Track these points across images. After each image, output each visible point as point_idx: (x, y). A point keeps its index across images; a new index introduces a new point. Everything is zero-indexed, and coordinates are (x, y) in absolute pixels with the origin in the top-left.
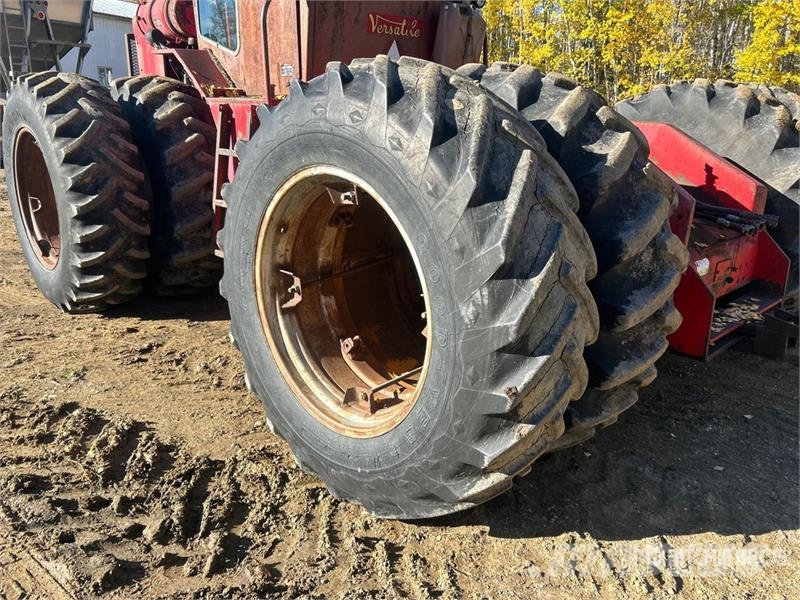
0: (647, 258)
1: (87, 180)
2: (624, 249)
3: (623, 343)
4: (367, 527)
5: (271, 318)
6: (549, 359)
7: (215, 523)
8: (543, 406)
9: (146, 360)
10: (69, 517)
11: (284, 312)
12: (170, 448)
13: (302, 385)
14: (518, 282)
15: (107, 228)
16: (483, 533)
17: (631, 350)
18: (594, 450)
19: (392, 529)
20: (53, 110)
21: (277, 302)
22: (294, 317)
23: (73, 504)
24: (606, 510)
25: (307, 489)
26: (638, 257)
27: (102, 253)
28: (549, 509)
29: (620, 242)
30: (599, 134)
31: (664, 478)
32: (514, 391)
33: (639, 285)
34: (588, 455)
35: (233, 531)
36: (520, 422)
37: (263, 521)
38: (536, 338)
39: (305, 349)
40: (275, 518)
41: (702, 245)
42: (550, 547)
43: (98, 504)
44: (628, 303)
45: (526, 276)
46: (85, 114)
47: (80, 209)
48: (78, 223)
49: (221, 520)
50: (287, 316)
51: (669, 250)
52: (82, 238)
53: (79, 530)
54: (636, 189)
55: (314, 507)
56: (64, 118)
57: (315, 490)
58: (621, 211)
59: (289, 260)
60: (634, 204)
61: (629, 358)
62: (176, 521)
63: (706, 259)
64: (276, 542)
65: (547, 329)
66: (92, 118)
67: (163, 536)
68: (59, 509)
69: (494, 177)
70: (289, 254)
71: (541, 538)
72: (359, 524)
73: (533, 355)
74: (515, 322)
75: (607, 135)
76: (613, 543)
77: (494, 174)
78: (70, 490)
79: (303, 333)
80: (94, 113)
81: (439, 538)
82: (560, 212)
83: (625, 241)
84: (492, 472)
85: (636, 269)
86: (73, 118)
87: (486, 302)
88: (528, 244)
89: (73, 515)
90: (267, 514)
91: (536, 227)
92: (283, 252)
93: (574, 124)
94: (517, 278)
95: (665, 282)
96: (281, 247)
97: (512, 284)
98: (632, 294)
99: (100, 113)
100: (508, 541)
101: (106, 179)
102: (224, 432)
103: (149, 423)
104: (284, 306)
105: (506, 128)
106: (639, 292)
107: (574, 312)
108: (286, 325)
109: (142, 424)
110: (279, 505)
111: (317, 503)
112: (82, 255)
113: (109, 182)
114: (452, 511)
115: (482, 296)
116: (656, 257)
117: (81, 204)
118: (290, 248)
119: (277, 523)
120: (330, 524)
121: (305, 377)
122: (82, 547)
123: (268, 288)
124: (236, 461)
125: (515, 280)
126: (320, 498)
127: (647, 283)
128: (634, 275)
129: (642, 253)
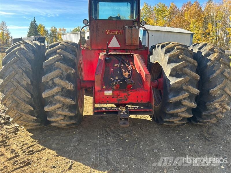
0: (51, 83)
3: (48, 101)
17: (50, 104)
34: (74, 133)
51: (55, 82)
54: (53, 67)
63: (112, 91)
83: (42, 78)
98: (46, 90)
127: (50, 88)
128: (48, 86)
129: (49, 81)
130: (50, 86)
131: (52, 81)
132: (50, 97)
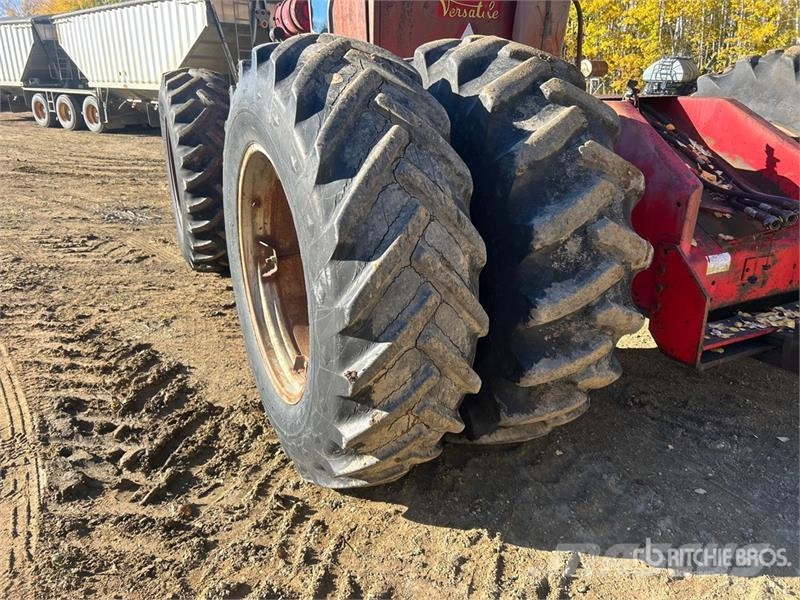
0: (573, 247)
1: (195, 159)
2: (535, 237)
3: (546, 338)
4: (297, 487)
5: (252, 286)
6: (390, 347)
7: (179, 460)
8: (398, 394)
9: (225, 315)
10: (81, 436)
11: (265, 280)
12: (190, 391)
13: (269, 348)
14: (360, 264)
15: (211, 200)
16: (397, 512)
17: (557, 348)
18: (570, 448)
19: (318, 493)
20: (175, 100)
21: (259, 271)
22: (274, 286)
23: (90, 425)
24: (536, 513)
25: (268, 443)
26: (559, 246)
27: (207, 222)
28: (477, 501)
29: (531, 228)
30: (537, 109)
31: (627, 491)
32: (353, 375)
33: (561, 277)
34: (559, 453)
35: (192, 470)
36: (375, 408)
37: (219, 465)
38: (380, 324)
39: (280, 315)
40: (228, 465)
41: (728, 237)
42: (452, 539)
43: (107, 428)
44: (544, 295)
45: (368, 259)
46: (200, 103)
47: (189, 184)
48: (189, 195)
49: (184, 459)
50: (267, 285)
51: (602, 240)
52: (190, 208)
53: (77, 448)
54: (569, 170)
55: (267, 461)
56: (181, 107)
57: (275, 445)
58: (545, 194)
59: (269, 233)
60: (563, 187)
61: (553, 355)
62: (147, 454)
63: (727, 254)
64: (217, 485)
65: (393, 315)
66: (205, 106)
67: (133, 464)
68: (75, 429)
69: (349, 153)
70: (268, 227)
71: (448, 529)
72: (293, 482)
73: (377, 340)
74: (348, 305)
75: (549, 109)
76: (520, 548)
77: (348, 150)
78: (97, 414)
79: (282, 301)
80: (208, 102)
81: (352, 510)
82: (422, 193)
83: (536, 228)
84: (365, 454)
85: (559, 260)
86: (189, 107)
87: (329, 282)
88: (374, 226)
89: (84, 435)
90: (223, 460)
91: (387, 207)
92: (262, 225)
93: (506, 98)
94: (359, 260)
95: (594, 276)
96: (260, 220)
97: (354, 265)
98: (551, 286)
99: (212, 102)
100: (416, 525)
101: (211, 158)
102: (241, 383)
103: (190, 368)
104: (265, 275)
105: (378, 102)
106: (559, 285)
107: (426, 300)
108: (265, 293)
109: (185, 368)
110: (239, 454)
111: (273, 457)
112: (193, 223)
113: (212, 161)
114: (347, 486)
115: (326, 276)
116: (586, 246)
117: (190, 180)
118: (268, 221)
119: (228, 469)
120: (268, 478)
121: (274, 341)
122: (70, 462)
123: (251, 257)
124: (232, 410)
125: (356, 262)
126: (277, 453)
127: (572, 275)
128: (556, 265)
129: (565, 242)
130: (567, 264)
131: (581, 239)
132: (568, 318)
